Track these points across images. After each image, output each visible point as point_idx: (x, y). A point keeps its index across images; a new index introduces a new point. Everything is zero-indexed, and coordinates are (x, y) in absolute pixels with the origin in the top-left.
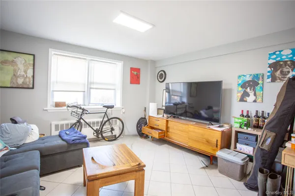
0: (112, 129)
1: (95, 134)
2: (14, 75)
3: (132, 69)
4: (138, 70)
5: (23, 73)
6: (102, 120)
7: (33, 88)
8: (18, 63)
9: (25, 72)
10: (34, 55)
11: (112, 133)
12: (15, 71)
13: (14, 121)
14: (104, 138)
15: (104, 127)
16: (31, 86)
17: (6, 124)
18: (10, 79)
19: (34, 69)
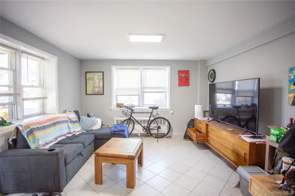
0: (159, 128)
1: (144, 131)
2: (94, 86)
3: (180, 72)
4: (187, 72)
5: (98, 85)
6: (148, 119)
7: (103, 94)
8: (95, 79)
9: (99, 84)
10: (103, 72)
11: (158, 131)
12: (94, 83)
13: (89, 116)
14: (152, 135)
15: (151, 125)
16: (102, 93)
17: (83, 117)
18: (91, 89)
19: (103, 81)
